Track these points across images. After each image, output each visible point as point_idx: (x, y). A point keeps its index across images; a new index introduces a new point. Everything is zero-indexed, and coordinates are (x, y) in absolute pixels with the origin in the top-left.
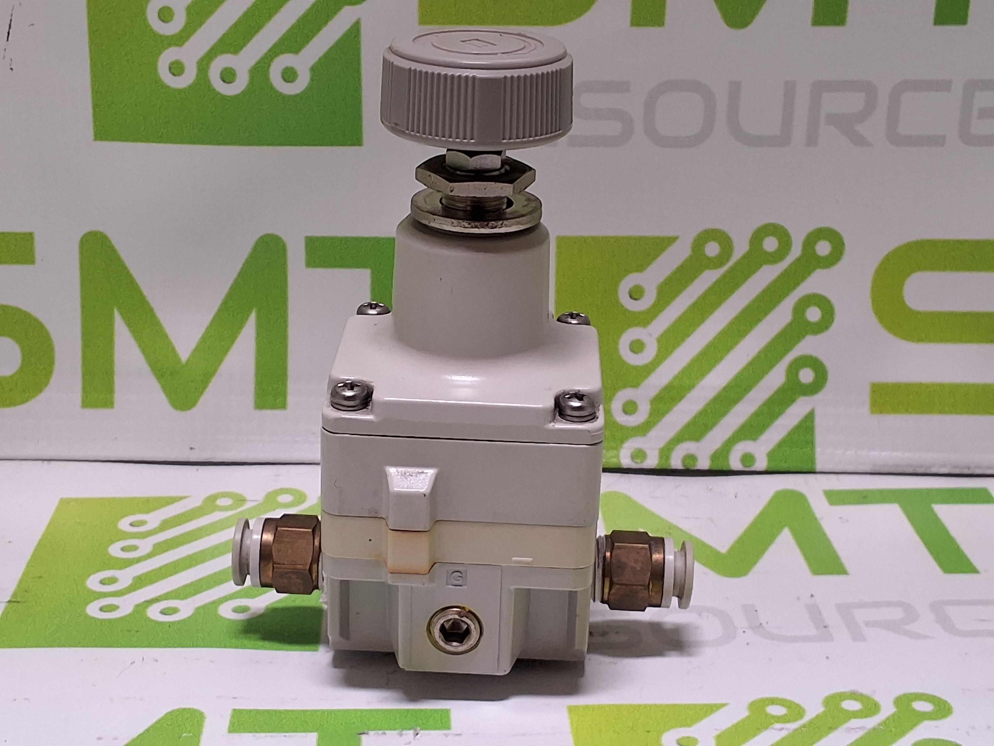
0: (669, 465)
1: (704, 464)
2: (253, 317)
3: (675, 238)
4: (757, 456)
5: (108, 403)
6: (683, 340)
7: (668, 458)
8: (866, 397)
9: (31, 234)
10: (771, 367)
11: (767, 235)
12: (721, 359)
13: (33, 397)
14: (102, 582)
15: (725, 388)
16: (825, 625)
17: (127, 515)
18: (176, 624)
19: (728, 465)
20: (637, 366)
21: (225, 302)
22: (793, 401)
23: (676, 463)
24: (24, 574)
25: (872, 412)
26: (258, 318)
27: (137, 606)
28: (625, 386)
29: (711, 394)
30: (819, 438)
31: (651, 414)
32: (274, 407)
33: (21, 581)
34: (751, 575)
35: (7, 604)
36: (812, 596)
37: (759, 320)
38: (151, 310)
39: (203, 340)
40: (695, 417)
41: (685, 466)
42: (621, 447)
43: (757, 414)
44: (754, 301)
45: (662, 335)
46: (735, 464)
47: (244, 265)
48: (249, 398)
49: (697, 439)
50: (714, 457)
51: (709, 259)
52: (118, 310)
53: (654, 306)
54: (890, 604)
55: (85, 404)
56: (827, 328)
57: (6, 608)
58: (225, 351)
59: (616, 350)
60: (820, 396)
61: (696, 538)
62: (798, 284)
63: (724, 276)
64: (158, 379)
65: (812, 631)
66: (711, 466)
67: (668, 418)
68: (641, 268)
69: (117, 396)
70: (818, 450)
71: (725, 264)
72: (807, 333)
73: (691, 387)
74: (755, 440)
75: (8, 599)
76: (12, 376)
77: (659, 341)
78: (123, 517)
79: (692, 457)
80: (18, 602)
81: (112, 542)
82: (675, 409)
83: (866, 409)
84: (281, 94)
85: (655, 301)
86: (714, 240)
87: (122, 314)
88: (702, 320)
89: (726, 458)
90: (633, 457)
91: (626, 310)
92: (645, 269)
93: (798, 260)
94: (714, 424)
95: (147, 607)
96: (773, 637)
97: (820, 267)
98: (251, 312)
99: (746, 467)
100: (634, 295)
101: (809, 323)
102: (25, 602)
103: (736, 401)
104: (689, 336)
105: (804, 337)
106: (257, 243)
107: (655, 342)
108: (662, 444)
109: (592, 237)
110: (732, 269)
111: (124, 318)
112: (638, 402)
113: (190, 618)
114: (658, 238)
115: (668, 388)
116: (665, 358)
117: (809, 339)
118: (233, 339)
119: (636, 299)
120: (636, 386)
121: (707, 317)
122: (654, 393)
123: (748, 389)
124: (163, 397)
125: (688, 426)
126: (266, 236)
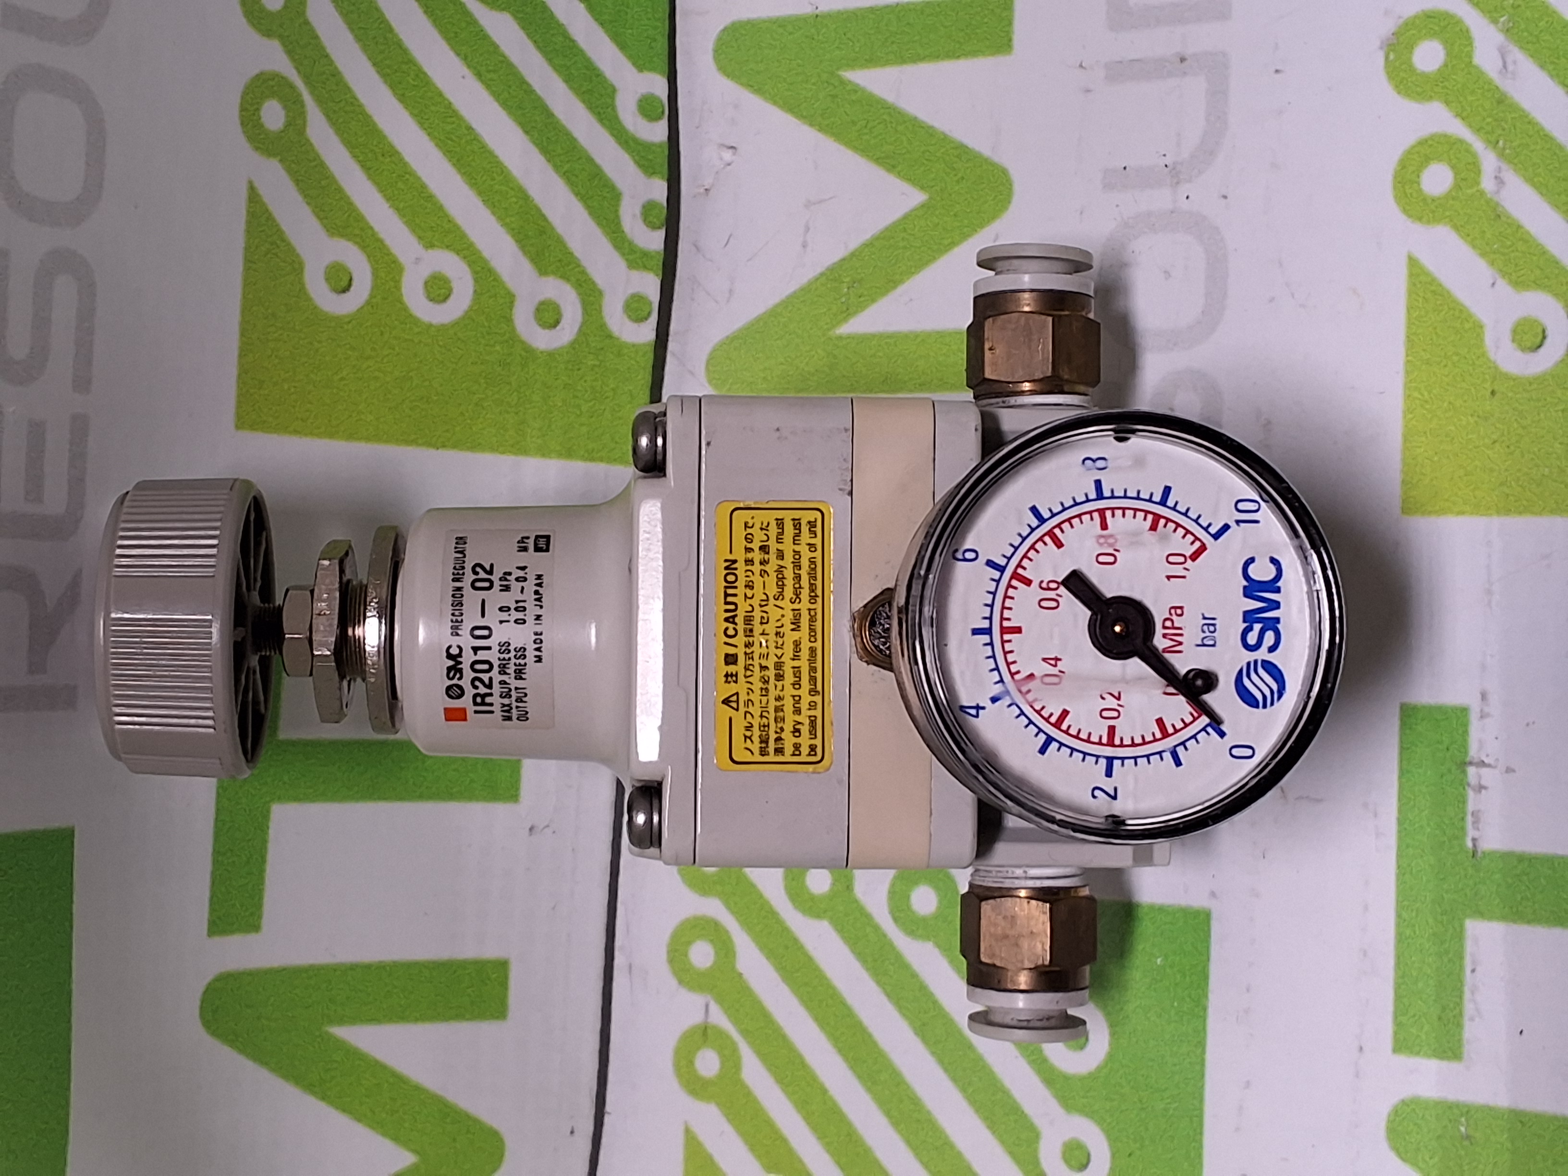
1: (659, 190)
2: (340, 1032)
4: (644, 91)
6: (430, 198)
7: (645, 254)
12: (470, 128)
15: (527, 132)
19: (660, 145)
21: (310, 1088)
23: (656, 241)
26: (341, 1021)
28: (509, 320)
29: (537, 159)
31: (565, 277)
32: (504, 983)
37: (399, 45)
39: (378, 1125)
42: (618, 339)
44: (365, 49)
45: (420, 238)
46: (658, 132)
47: (247, 1055)
48: (487, 1029)
49: (615, 196)
50: (648, 169)
51: (288, 125)
53: (363, 248)
58: (399, 1080)
59: (442, 329)
63: (320, 101)
67: (575, 245)
68: (297, 267)
71: (300, 95)
73: (524, 196)
74: (614, 90)
77: (430, 245)
79: (648, 208)
85: (356, 243)
88: (392, 153)
90: (641, 319)
91: (368, 303)
98: (330, 1036)
99: (663, 112)
100: (344, 283)
104: (424, 186)
106: (214, 1033)
108: (621, 264)
109: (240, 356)
110: (308, 80)
112: (542, 298)
115: (522, 239)
116: (463, 236)
118: (378, 1067)
119: (351, 280)
120: (510, 299)
121: (391, 146)
122: (527, 266)
123: (525, 87)
126: (202, 1016)
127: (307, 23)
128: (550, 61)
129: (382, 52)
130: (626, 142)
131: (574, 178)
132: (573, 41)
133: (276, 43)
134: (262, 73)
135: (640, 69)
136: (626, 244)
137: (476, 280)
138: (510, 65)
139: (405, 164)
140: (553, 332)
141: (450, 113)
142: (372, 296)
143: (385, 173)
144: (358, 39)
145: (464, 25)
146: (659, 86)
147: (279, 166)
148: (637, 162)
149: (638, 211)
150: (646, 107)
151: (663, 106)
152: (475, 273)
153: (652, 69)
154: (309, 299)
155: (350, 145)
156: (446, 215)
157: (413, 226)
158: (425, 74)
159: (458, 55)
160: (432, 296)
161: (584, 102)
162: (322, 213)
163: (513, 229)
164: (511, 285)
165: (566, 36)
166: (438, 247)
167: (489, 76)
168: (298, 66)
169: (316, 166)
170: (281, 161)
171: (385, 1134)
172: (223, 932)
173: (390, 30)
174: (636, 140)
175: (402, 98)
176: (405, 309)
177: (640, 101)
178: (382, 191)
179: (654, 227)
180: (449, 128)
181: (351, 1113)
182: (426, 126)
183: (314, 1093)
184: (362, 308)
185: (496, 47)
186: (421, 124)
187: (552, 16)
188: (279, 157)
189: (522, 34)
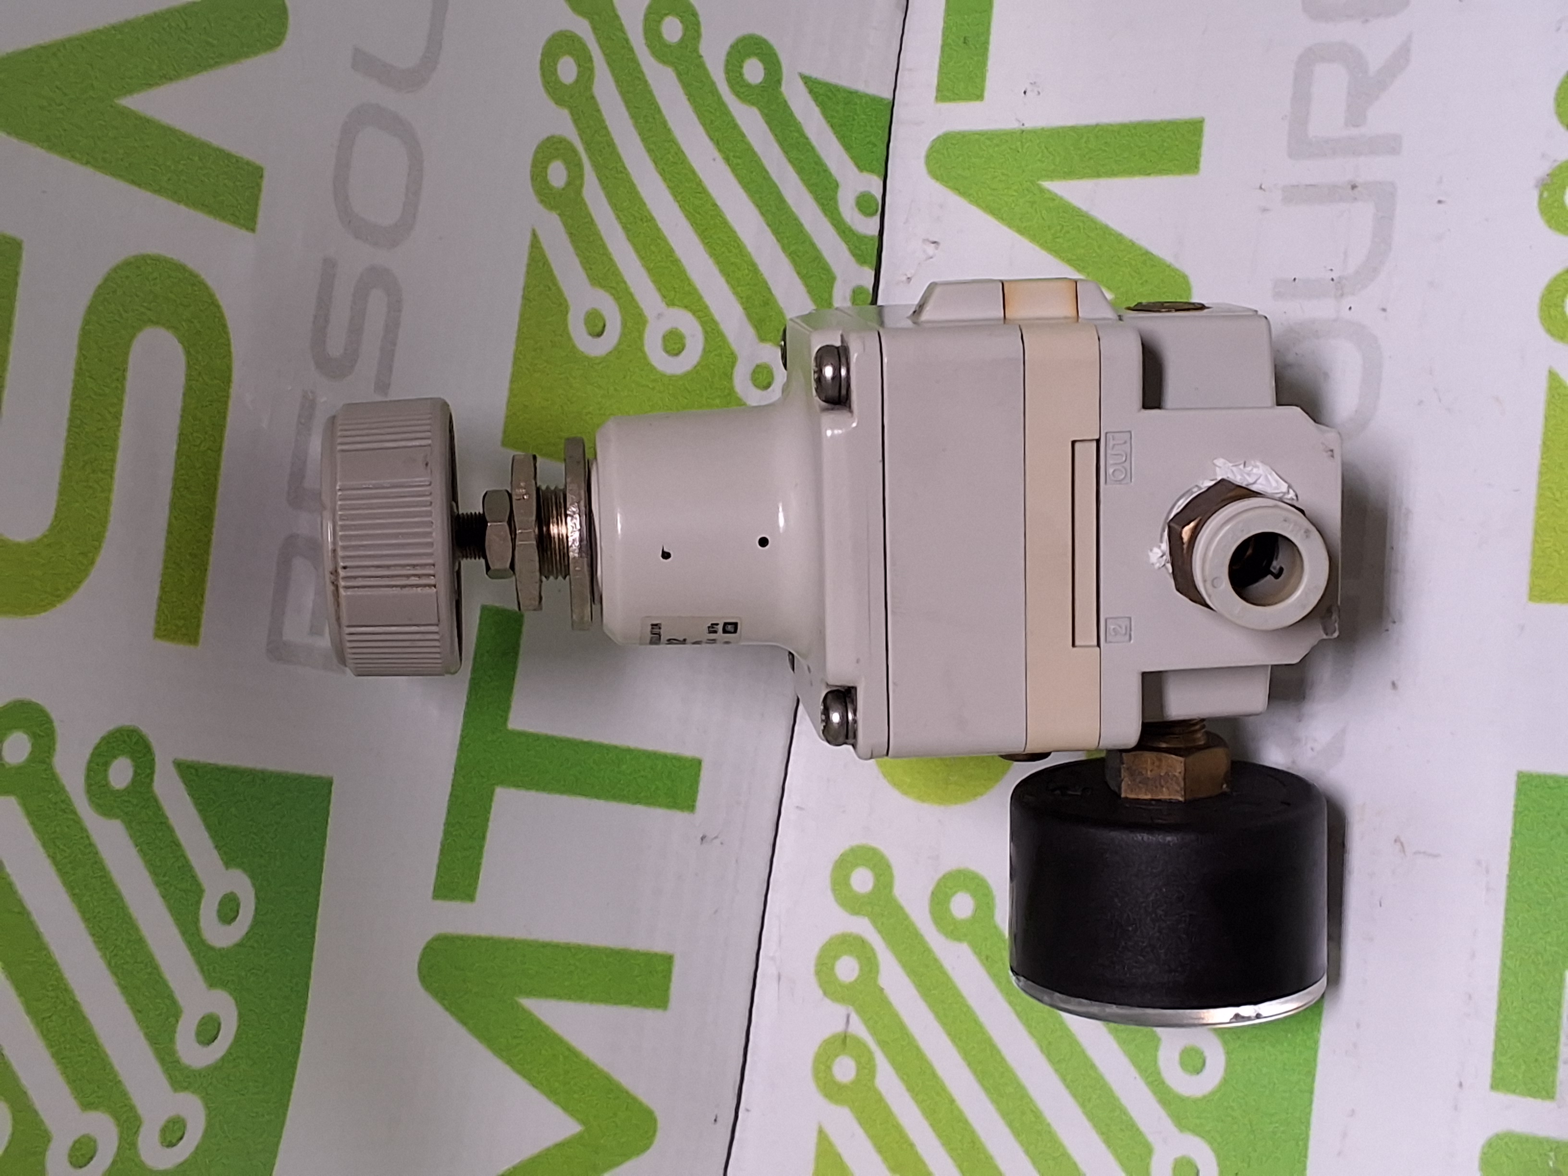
2: (527, 1003)
4: (861, 189)
6: (676, 262)
12: (715, 205)
15: (762, 214)
16: (1348, 186)
21: (499, 1051)
26: (531, 993)
28: (729, 377)
29: (769, 237)
30: (844, 80)
32: (667, 975)
36: (1260, 188)
37: (665, 124)
39: (551, 1093)
44: (636, 125)
45: (664, 297)
46: (870, 227)
47: (452, 1013)
48: (650, 1016)
49: (831, 279)
50: (861, 259)
51: (569, 184)
53: (617, 299)
58: (572, 1054)
63: (596, 167)
65: (1364, 209)
68: (562, 308)
70: (861, 87)
71: (580, 160)
72: (696, 50)
73: (754, 268)
77: (671, 303)
79: (857, 292)
85: (612, 294)
91: (616, 348)
92: (566, 300)
93: (594, 29)
98: (519, 1006)
99: (877, 211)
100: (598, 329)
103: (781, 200)
104: (672, 251)
105: (701, 57)
106: (428, 988)
109: (512, 382)
110: (588, 148)
112: (759, 362)
117: (703, 49)
118: (556, 1040)
119: (604, 326)
120: (733, 359)
122: (751, 332)
126: (420, 971)
127: (593, 97)
128: (786, 153)
129: (650, 130)
130: (844, 232)
131: (797, 258)
132: (807, 138)
133: (566, 112)
134: (553, 137)
135: (861, 168)
138: (755, 154)
139: (658, 230)
140: (764, 393)
141: (700, 190)
142: (620, 343)
147: (558, 218)
151: (877, 204)
152: (706, 333)
153: (872, 171)
154: (570, 339)
155: (616, 208)
156: (688, 279)
157: (660, 287)
159: (712, 139)
160: (668, 349)
162: (587, 264)
163: (742, 298)
164: (734, 347)
165: (803, 135)
166: (678, 306)
167: (735, 161)
168: (581, 133)
170: (559, 215)
171: (557, 1102)
172: (445, 897)
178: (637, 251)
180: (697, 202)
181: (530, 1080)
182: (679, 199)
183: (501, 1057)
184: (610, 352)
185: (743, 135)
187: (792, 114)
188: (558, 212)
189: (765, 127)
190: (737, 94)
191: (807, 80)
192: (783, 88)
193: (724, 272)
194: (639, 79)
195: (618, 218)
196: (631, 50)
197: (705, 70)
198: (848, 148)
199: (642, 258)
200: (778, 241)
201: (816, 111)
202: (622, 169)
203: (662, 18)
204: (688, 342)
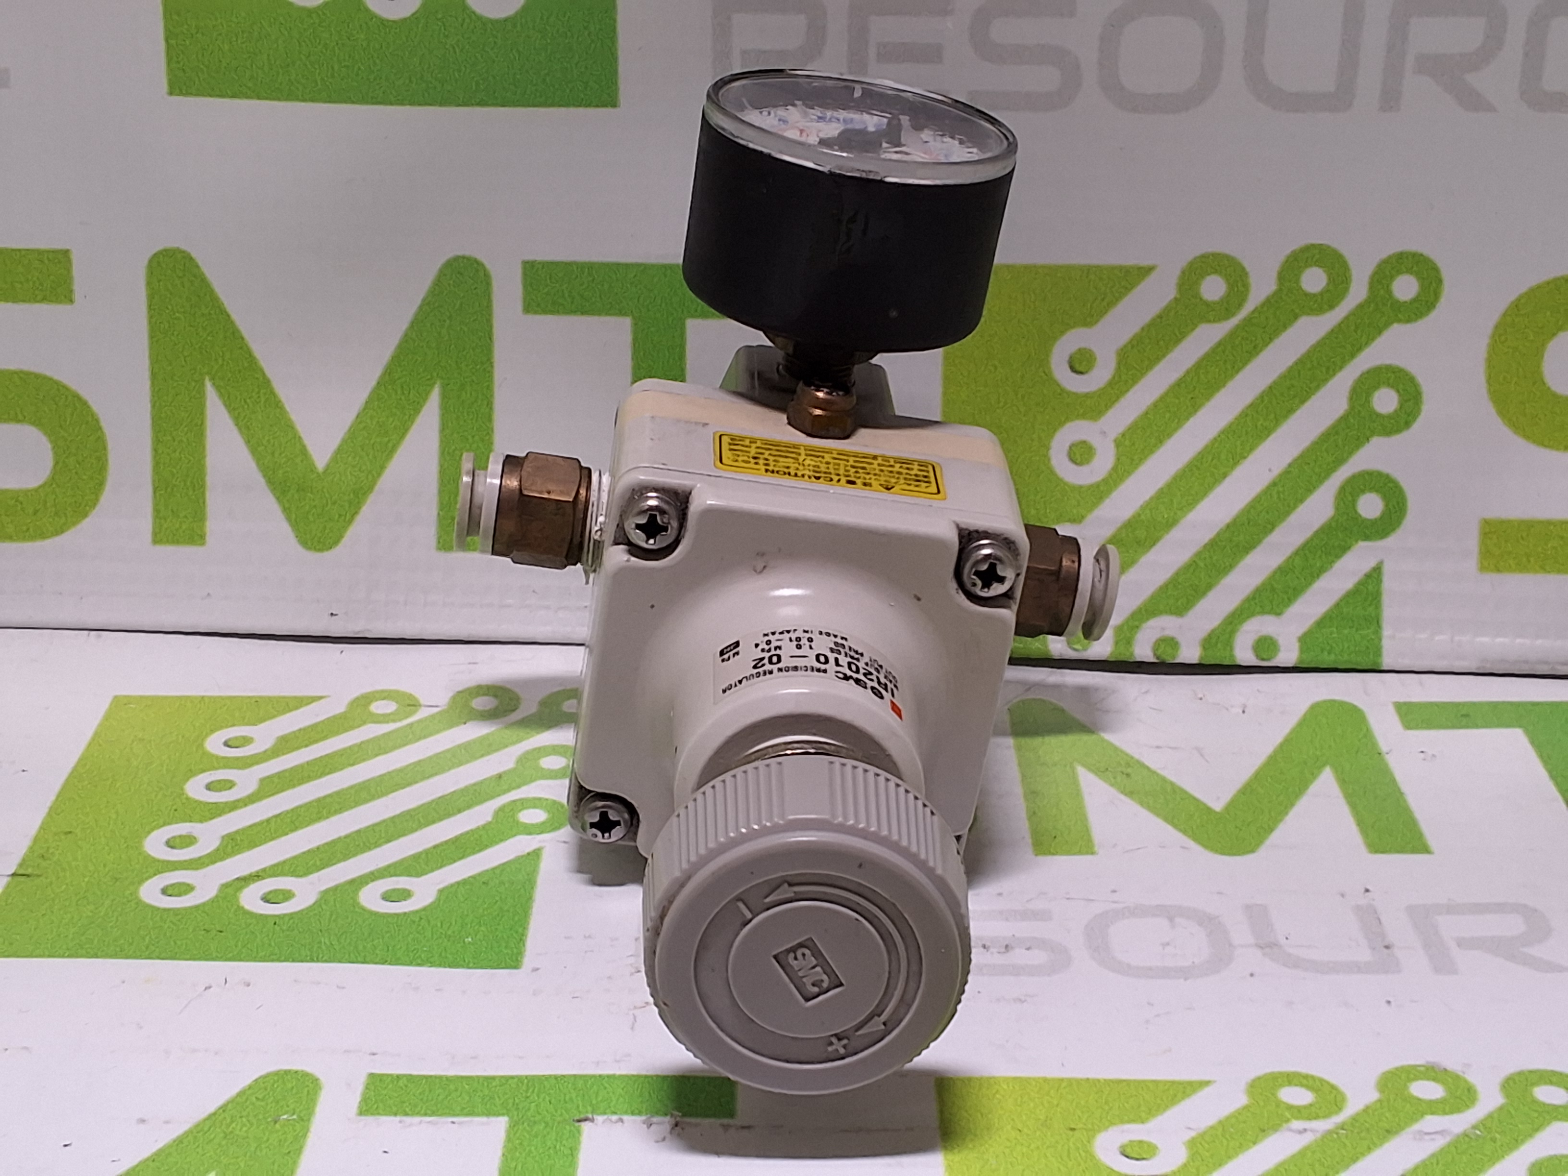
0: (1132, 654)
1: (1190, 654)
2: (435, 395)
3: (1150, 269)
4: (1281, 641)
5: (196, 537)
6: (1160, 442)
7: (1129, 642)
8: (1473, 543)
9: (66, 252)
10: (1310, 489)
11: (1307, 265)
12: (1225, 476)
13: (74, 524)
14: (170, 844)
15: (1228, 526)
16: (1386, 944)
17: (221, 728)
18: (287, 919)
19: (1232, 656)
20: (1081, 487)
21: (388, 371)
22: (1344, 549)
23: (1143, 652)
24: (41, 828)
25: (1483, 568)
26: (444, 396)
27: (225, 886)
30: (1389, 611)
33: (36, 840)
34: (1262, 852)
35: (9, 879)
36: (1367, 891)
37: (1291, 411)
38: (267, 382)
39: (352, 434)
40: (1177, 574)
41: (1158, 658)
43: (1282, 571)
44: (1283, 377)
45: (1123, 435)
46: (1244, 655)
47: (419, 309)
48: (429, 532)
49: (1180, 610)
50: (1208, 642)
52: (212, 379)
53: (1111, 384)
54: (1500, 908)
55: (157, 539)
56: (1408, 425)
57: (8, 886)
58: (390, 451)
60: (1390, 541)
61: (1172, 784)
62: (1360, 349)
64: (278, 499)
65: (1364, 955)
66: (1201, 658)
68: (1090, 319)
69: (210, 526)
70: (1386, 632)
71: (1233, 315)
72: (1373, 433)
73: (1171, 524)
74: (1279, 614)
75: (13, 871)
76: (36, 490)
77: (1118, 443)
78: (213, 731)
79: (1172, 643)
80: (28, 876)
81: (191, 773)
82: (1143, 560)
83: (1472, 563)
84: (479, 18)
85: (1114, 377)
86: (1216, 272)
87: (218, 388)
88: (1195, 407)
89: (1229, 644)
91: (1063, 390)
92: (1097, 322)
93: (1361, 306)
94: (1209, 587)
95: (241, 888)
96: (1295, 963)
97: (1399, 321)
98: (432, 386)
99: (1263, 659)
100: (1078, 367)
101: (1379, 415)
102: (38, 876)
103: (1249, 547)
104: (1169, 436)
106: (441, 273)
107: (1112, 445)
110: (1248, 321)
111: (221, 395)
113: (310, 908)
114: (1121, 268)
116: (1129, 473)
117: (1376, 441)
118: (403, 432)
119: (1081, 373)
121: (1201, 406)
123: (1269, 526)
124: (286, 528)
125: (1164, 588)
126: (456, 259)
127: (1296, 317)
128: (1296, 553)
129: (1282, 394)
130: (1231, 623)
131: (1191, 570)
132: (1318, 576)
133: (1274, 287)
134: (1247, 274)
135: (1302, 639)
136: (1137, 623)
137: (1091, 486)
138: (1288, 513)
141: (1237, 458)
142: (1069, 393)
143: (1177, 401)
144: (1290, 369)
145: (1317, 470)
146: (1288, 656)
147: (1172, 297)
148: (1213, 631)
149: (1168, 633)
150: (1266, 644)
152: (1097, 485)
153: (1302, 651)
154: (1062, 333)
155: (1198, 366)
156: (1146, 457)
157: (1133, 428)
158: (1268, 436)
159: (1290, 465)
160: (1073, 448)
161: (1263, 584)
162: (1137, 342)
164: (1090, 518)
165: (1321, 571)
167: (1274, 493)
169: (1175, 334)
170: (1176, 298)
171: (344, 441)
172: (525, 269)
173: (1303, 402)
174: (1233, 632)
175: (1244, 414)
176: (1062, 424)
177: (1271, 638)
178: (1162, 399)
179: (1155, 651)
180: (1223, 457)
181: (364, 409)
182: (1223, 436)
183: (384, 374)
184: (1058, 385)
185: (1302, 501)
186: (1223, 432)
187: (1338, 557)
188: (1178, 296)
189: (1316, 526)
190: (1342, 489)
191: (1377, 570)
192: (1362, 544)
193: (1160, 493)
194: (1327, 372)
195: (1188, 372)
196: (1353, 356)
197: (1358, 447)
198: (1321, 623)
199: (1155, 405)
200: (1205, 546)
201: (1349, 584)
202: (1236, 367)
203: (1392, 387)
204: (1085, 469)
